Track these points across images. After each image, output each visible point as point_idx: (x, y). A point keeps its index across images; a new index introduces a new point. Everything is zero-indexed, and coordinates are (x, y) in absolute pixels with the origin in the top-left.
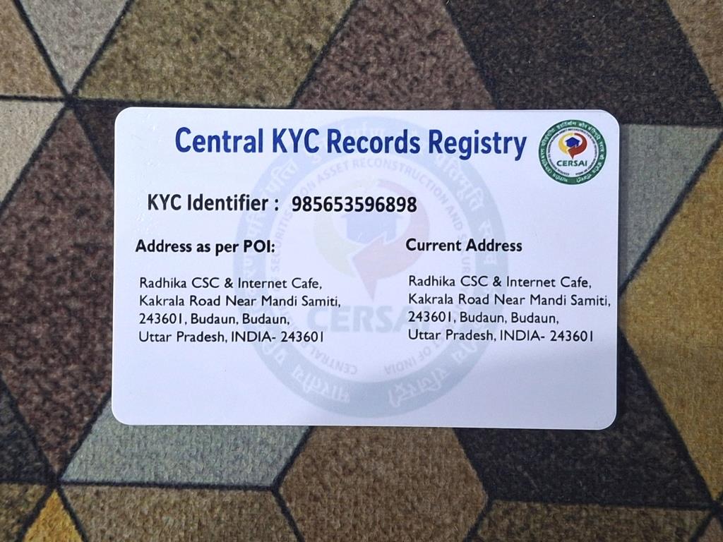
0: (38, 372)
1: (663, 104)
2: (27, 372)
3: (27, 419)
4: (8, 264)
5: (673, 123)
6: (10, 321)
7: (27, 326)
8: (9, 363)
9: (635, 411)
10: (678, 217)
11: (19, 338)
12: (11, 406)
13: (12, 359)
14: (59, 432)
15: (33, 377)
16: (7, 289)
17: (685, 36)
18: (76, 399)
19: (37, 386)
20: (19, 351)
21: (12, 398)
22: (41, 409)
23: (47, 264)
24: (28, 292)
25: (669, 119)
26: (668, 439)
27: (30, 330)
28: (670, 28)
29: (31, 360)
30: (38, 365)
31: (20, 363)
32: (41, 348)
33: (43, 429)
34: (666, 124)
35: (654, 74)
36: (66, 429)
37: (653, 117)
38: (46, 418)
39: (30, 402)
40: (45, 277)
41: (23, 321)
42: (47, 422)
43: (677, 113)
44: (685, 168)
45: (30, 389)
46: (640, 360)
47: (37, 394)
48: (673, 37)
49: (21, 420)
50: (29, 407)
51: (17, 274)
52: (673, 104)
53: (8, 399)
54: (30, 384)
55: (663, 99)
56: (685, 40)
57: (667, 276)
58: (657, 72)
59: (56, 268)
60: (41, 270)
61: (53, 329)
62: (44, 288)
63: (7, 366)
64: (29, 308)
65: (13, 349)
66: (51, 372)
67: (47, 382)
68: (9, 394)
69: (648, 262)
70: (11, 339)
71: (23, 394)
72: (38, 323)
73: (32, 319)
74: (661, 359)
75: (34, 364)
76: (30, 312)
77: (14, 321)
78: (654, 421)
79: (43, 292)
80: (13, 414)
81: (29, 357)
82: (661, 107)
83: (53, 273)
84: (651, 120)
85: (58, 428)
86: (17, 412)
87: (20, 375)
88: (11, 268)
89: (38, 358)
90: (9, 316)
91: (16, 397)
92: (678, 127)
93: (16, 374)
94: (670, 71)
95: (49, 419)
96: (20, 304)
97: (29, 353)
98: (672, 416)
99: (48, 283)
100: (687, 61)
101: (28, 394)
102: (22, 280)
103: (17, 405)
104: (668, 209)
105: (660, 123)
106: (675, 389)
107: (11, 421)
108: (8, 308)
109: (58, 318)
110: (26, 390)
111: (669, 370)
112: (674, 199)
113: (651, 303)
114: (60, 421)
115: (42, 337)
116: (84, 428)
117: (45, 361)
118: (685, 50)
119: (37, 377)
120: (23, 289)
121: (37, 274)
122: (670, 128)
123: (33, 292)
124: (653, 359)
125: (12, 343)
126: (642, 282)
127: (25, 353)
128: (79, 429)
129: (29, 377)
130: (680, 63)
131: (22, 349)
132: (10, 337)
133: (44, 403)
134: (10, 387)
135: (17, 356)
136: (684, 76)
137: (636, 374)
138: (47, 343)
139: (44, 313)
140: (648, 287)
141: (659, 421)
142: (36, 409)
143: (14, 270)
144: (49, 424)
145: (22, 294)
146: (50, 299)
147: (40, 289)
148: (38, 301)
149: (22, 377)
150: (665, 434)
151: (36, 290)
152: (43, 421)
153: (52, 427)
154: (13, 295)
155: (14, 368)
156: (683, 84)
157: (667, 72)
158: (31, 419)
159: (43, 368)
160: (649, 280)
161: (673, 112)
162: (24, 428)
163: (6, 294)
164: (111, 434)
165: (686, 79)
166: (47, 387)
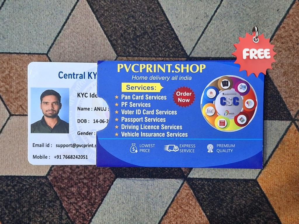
0: (74, 203)
1: (272, 114)
2: (71, 203)
3: (71, 218)
4: (64, 169)
5: (275, 120)
6: (65, 187)
7: (70, 189)
8: (65, 200)
9: (265, 211)
10: (277, 149)
11: (68, 192)
12: (66, 214)
13: (66, 199)
14: (81, 222)
15: (73, 205)
16: (63, 177)
17: (279, 92)
18: (86, 211)
19: (74, 208)
20: (68, 196)
21: (66, 211)
22: (76, 215)
23: (76, 168)
24: (70, 177)
25: (274, 118)
26: (275, 220)
27: (71, 190)
28: (274, 89)
29: (72, 199)
30: (74, 201)
31: (68, 200)
32: (75, 195)
33: (76, 221)
34: (273, 120)
35: (269, 104)
36: (83, 221)
37: (269, 118)
38: (77, 217)
39: (72, 213)
40: (76, 173)
41: (69, 187)
42: (77, 219)
43: (277, 116)
44: (279, 134)
45: (72, 208)
46: (266, 195)
47: (74, 210)
48: (275, 92)
49: (69, 218)
50: (72, 214)
51: (67, 172)
52: (275, 113)
53: (65, 212)
54: (72, 207)
55: (272, 112)
56: (279, 93)
57: (274, 168)
58: (270, 103)
59: (79, 170)
60: (74, 170)
61: (79, 189)
62: (75, 176)
63: (64, 201)
64: (71, 183)
65: (66, 196)
66: (78, 203)
67: (77, 206)
68: (65, 210)
69: (268, 164)
70: (65, 193)
71: (69, 210)
72: (73, 187)
73: (72, 186)
74: (273, 194)
75: (73, 200)
76: (71, 184)
77: (66, 187)
78: (271, 214)
79: (75, 177)
80: (67, 217)
81: (71, 198)
82: (271, 114)
83: (78, 171)
84: (268, 119)
85: (81, 221)
86: (68, 216)
87: (69, 204)
88: (65, 170)
89: (74, 198)
90: (64, 185)
91: (68, 211)
92: (277, 121)
93: (67, 204)
94: (274, 103)
95: (78, 218)
96: (68, 182)
97: (71, 197)
98: (277, 213)
99: (77, 175)
100: (279, 100)
101: (71, 210)
102: (68, 174)
103: (68, 213)
104: (274, 147)
105: (271, 120)
106: (277, 204)
107: (66, 219)
108: (64, 183)
109: (80, 186)
110: (70, 209)
111: (275, 198)
112: (276, 144)
113: (269, 177)
114: (82, 218)
115: (75, 192)
116: (90, 220)
117: (76, 199)
118: (279, 96)
119: (74, 205)
120: (69, 177)
121: (73, 172)
122: (274, 121)
123: (72, 178)
124: (270, 195)
125: (66, 194)
126: (266, 170)
127: (70, 197)
128: (88, 221)
129: (71, 205)
130: (277, 100)
131: (69, 196)
132: (65, 192)
133: (76, 213)
134: (65, 208)
135: (67, 198)
136: (279, 104)
137: (265, 199)
138: (77, 194)
139: (75, 184)
140: (268, 172)
141: (272, 214)
142: (74, 215)
143: (66, 171)
144: (78, 220)
145: (68, 178)
146: (77, 180)
147: (74, 177)
148: (73, 180)
149: (69, 205)
150: (274, 218)
151: (73, 177)
152: (76, 219)
153: (79, 220)
154: (66, 179)
155: (67, 202)
156: (278, 107)
157: (273, 103)
158: (72, 218)
159: (76, 202)
160: (269, 170)
161: (275, 116)
162: (70, 221)
163: (63, 178)
164: (98, 222)
165: (279, 105)
166: (77, 208)
